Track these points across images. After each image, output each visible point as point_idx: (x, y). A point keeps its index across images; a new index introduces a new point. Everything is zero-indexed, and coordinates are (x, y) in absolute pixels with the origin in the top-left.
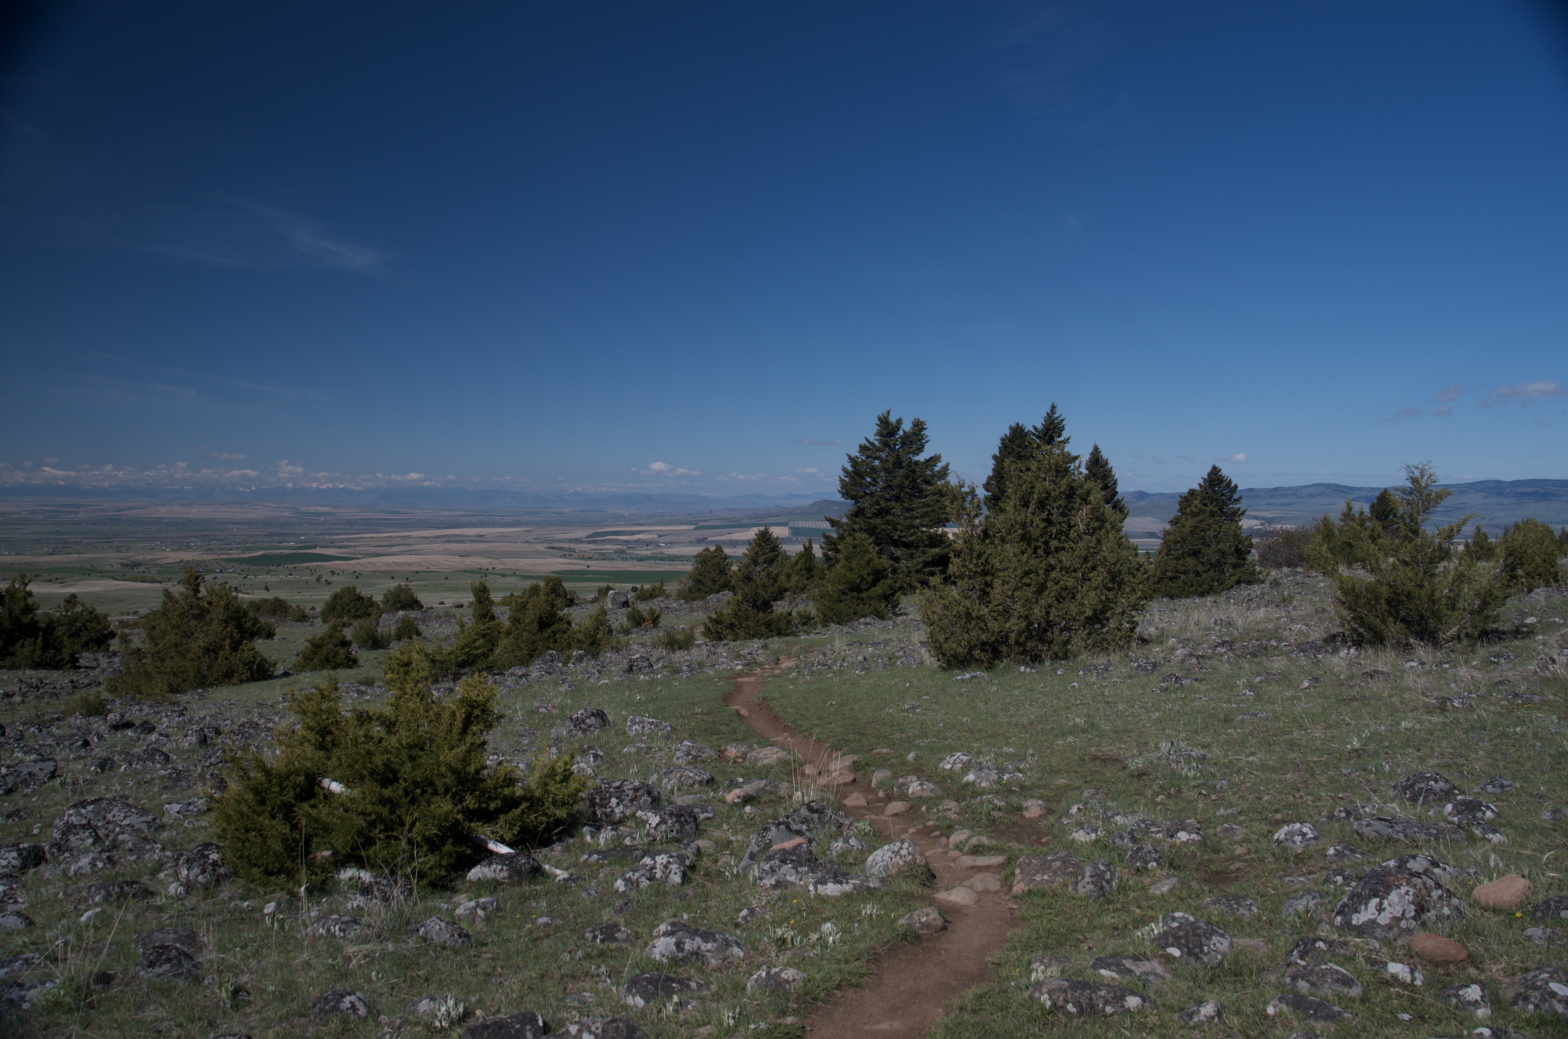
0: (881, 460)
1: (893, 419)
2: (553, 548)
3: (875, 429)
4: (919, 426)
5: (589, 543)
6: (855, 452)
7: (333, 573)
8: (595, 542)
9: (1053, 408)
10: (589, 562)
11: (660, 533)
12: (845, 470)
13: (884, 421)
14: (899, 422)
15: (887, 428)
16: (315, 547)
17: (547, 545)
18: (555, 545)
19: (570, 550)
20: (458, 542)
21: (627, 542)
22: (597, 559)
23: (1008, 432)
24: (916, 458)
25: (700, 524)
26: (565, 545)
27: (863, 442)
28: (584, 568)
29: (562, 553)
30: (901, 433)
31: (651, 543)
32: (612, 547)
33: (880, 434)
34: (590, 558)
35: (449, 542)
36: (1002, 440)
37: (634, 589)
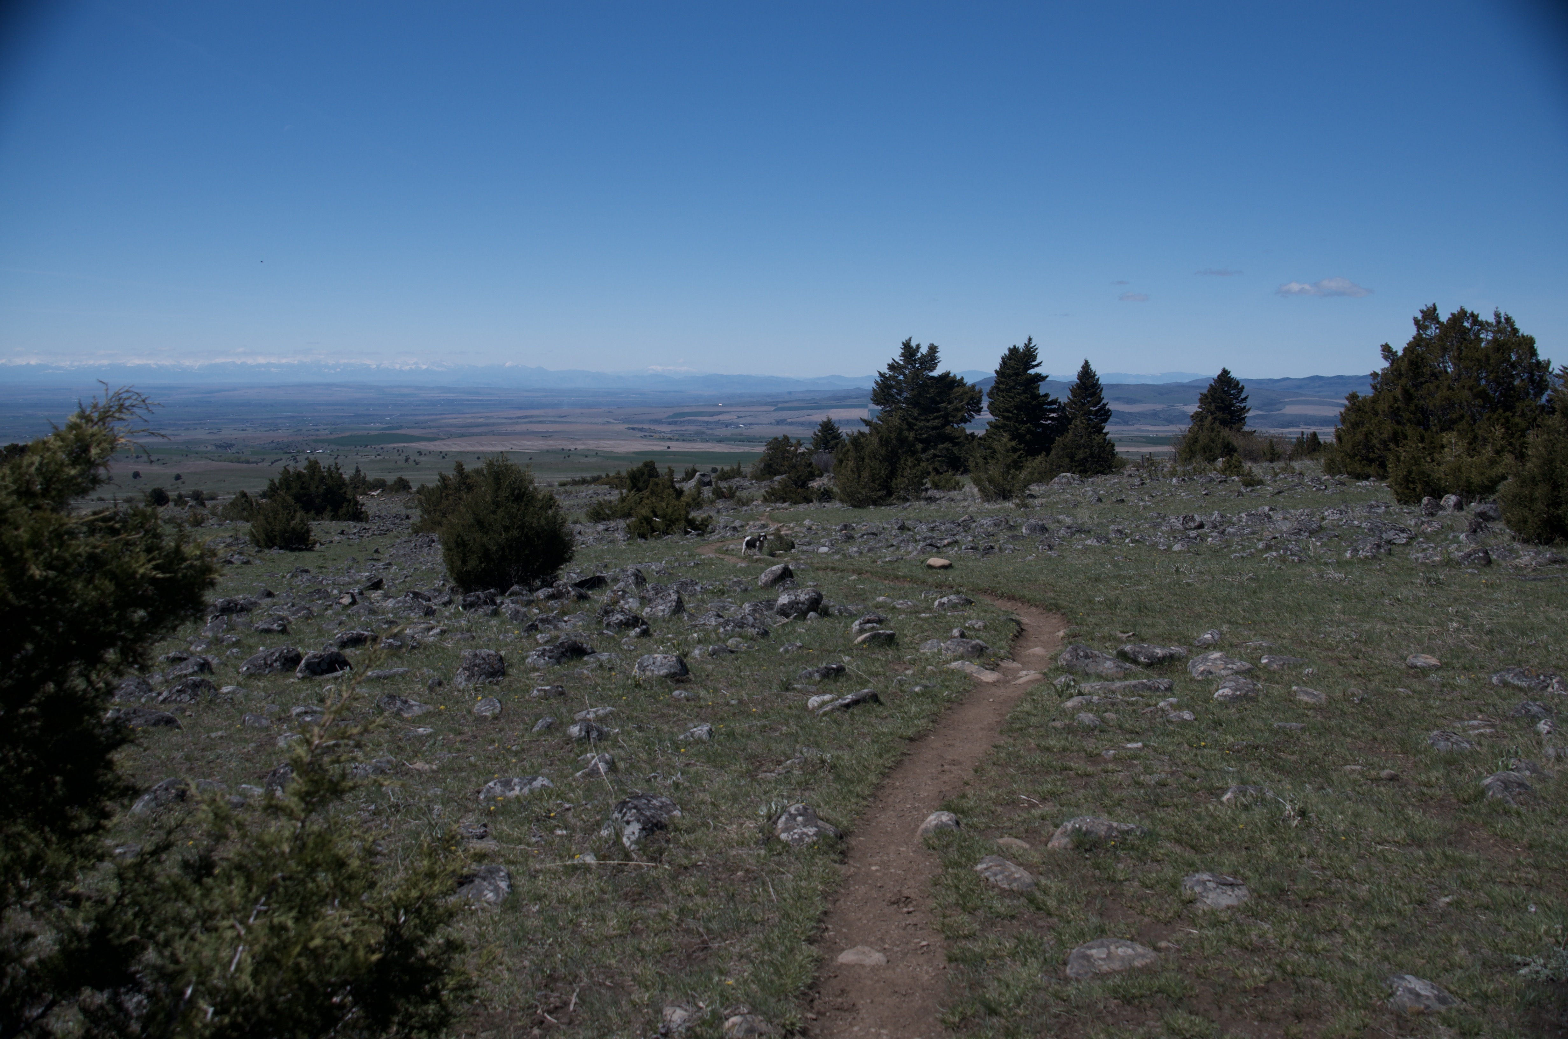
0: (905, 375)
1: (913, 344)
2: (633, 429)
3: (900, 351)
4: (933, 349)
5: (670, 424)
6: (885, 370)
7: (420, 453)
8: (675, 423)
9: (1030, 339)
10: (669, 444)
11: (740, 414)
12: (877, 383)
13: (907, 346)
14: (918, 347)
15: (909, 350)
16: (400, 427)
17: (627, 426)
18: (636, 426)
19: (650, 430)
20: (540, 422)
21: (707, 422)
22: (677, 440)
23: (1007, 353)
24: (931, 374)
25: (780, 405)
26: (646, 427)
27: (890, 362)
28: (665, 449)
29: (643, 434)
30: (919, 355)
31: (731, 424)
32: (692, 428)
33: (903, 355)
34: (670, 439)
35: (531, 422)
36: (1003, 358)
37: (714, 470)
